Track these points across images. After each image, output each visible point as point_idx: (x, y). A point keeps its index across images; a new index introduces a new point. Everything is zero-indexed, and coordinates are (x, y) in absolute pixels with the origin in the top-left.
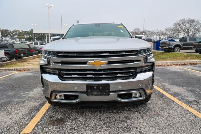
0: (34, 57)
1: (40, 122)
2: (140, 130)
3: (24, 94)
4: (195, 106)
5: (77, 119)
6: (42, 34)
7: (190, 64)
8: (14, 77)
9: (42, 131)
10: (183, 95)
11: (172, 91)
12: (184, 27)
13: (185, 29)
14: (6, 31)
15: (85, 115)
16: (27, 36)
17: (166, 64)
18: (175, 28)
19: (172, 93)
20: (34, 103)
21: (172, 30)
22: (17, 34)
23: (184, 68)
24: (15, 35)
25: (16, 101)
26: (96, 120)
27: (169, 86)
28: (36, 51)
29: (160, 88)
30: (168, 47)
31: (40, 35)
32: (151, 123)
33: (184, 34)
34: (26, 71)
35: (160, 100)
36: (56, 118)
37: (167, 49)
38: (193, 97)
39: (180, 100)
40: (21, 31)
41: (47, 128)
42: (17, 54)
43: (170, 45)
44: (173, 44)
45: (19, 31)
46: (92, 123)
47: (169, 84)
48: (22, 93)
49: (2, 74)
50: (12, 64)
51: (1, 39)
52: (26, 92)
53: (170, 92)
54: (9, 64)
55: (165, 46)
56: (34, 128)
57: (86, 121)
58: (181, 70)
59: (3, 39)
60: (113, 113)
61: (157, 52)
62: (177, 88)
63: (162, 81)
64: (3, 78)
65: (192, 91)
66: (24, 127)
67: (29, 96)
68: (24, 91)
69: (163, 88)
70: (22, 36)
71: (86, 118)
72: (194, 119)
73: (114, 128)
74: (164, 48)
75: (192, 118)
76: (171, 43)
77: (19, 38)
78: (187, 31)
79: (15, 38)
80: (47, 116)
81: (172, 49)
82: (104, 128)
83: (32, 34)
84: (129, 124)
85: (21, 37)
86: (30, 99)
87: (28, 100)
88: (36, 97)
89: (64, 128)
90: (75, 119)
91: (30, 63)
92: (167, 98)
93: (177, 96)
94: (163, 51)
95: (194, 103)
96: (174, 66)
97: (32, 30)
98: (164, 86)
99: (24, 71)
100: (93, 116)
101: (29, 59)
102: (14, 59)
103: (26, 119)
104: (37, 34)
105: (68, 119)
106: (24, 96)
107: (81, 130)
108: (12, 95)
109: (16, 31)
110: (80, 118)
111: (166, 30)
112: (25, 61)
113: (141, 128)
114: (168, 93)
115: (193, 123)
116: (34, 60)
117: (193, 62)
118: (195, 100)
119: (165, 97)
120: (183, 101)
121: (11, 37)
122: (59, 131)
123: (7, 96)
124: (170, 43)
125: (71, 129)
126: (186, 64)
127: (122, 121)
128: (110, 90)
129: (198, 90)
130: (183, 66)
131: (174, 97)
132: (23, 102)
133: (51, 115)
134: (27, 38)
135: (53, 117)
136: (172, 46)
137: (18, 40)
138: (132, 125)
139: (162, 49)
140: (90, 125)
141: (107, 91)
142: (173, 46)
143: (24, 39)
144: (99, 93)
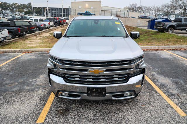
0: (35, 34)
1: (49, 112)
2: (128, 123)
3: (32, 81)
4: (176, 100)
5: (79, 109)
6: (41, 8)
7: (181, 50)
8: (20, 60)
9: (52, 121)
10: (168, 87)
11: (159, 82)
12: (181, 4)
13: (182, 6)
14: (5, 4)
15: (85, 106)
16: (26, 9)
17: (158, 49)
18: (172, 4)
19: (159, 84)
20: (42, 91)
21: (169, 7)
22: (16, 7)
23: (174, 54)
24: (14, 8)
25: (27, 89)
26: (94, 111)
27: (158, 76)
28: (36, 28)
29: (149, 78)
30: (162, 28)
31: (38, 9)
32: (138, 116)
33: (180, 12)
34: (30, 53)
35: (148, 92)
36: (62, 108)
37: (161, 29)
38: (176, 89)
39: (165, 93)
40: (20, 4)
41: (56, 119)
42: (20, 33)
43: (164, 25)
44: (167, 24)
45: (18, 4)
46: (90, 114)
47: (158, 74)
48: (30, 80)
49: (9, 57)
50: (16, 42)
51: (1, 12)
52: (34, 78)
53: (157, 83)
54: (13, 42)
55: (160, 26)
56: (46, 117)
57: (86, 111)
58: (171, 57)
59: (3, 12)
60: (107, 104)
61: (151, 31)
62: (164, 78)
63: (152, 69)
64: (11, 61)
65: (177, 83)
66: (38, 116)
67: (37, 83)
68: (33, 79)
69: (152, 78)
70: (22, 10)
71: (86, 108)
72: (173, 113)
73: (108, 120)
74: (159, 28)
75: (172, 112)
76: (166, 23)
77: (19, 11)
78: (184, 8)
79: (15, 11)
80: (54, 105)
81: (166, 29)
82: (100, 120)
83: (31, 8)
84: (120, 116)
85: (20, 11)
86: (38, 87)
87: (37, 88)
88: (43, 85)
89: (69, 119)
90: (77, 110)
91: (32, 41)
92: (154, 90)
93: (163, 89)
94: (157, 31)
95: (177, 96)
96: (165, 50)
97: (31, 3)
98: (153, 75)
99: (29, 52)
100: (91, 107)
101: (30, 36)
102: (17, 36)
103: (38, 109)
104: (36, 7)
105: (72, 109)
106: (33, 83)
107: (82, 121)
108: (22, 82)
109: (15, 4)
110: (81, 109)
111: (163, 6)
112: (27, 38)
113: (129, 120)
114: (156, 84)
115: (171, 118)
116: (35, 38)
117: (183, 47)
118: (178, 93)
119: (152, 89)
120: (167, 94)
121: (11, 10)
122: (65, 121)
123: (19, 83)
124: (164, 24)
125: (74, 119)
126: (176, 49)
127: (115, 113)
128: (107, 92)
129: (182, 82)
130: (173, 52)
131: (160, 88)
132: (33, 90)
133: (57, 104)
134: (26, 11)
135: (60, 107)
136: (166, 26)
137: (17, 13)
138: (123, 117)
139: (156, 29)
140: (89, 117)
141: (104, 93)
142: (168, 26)
143: (24, 13)
144: (97, 95)
